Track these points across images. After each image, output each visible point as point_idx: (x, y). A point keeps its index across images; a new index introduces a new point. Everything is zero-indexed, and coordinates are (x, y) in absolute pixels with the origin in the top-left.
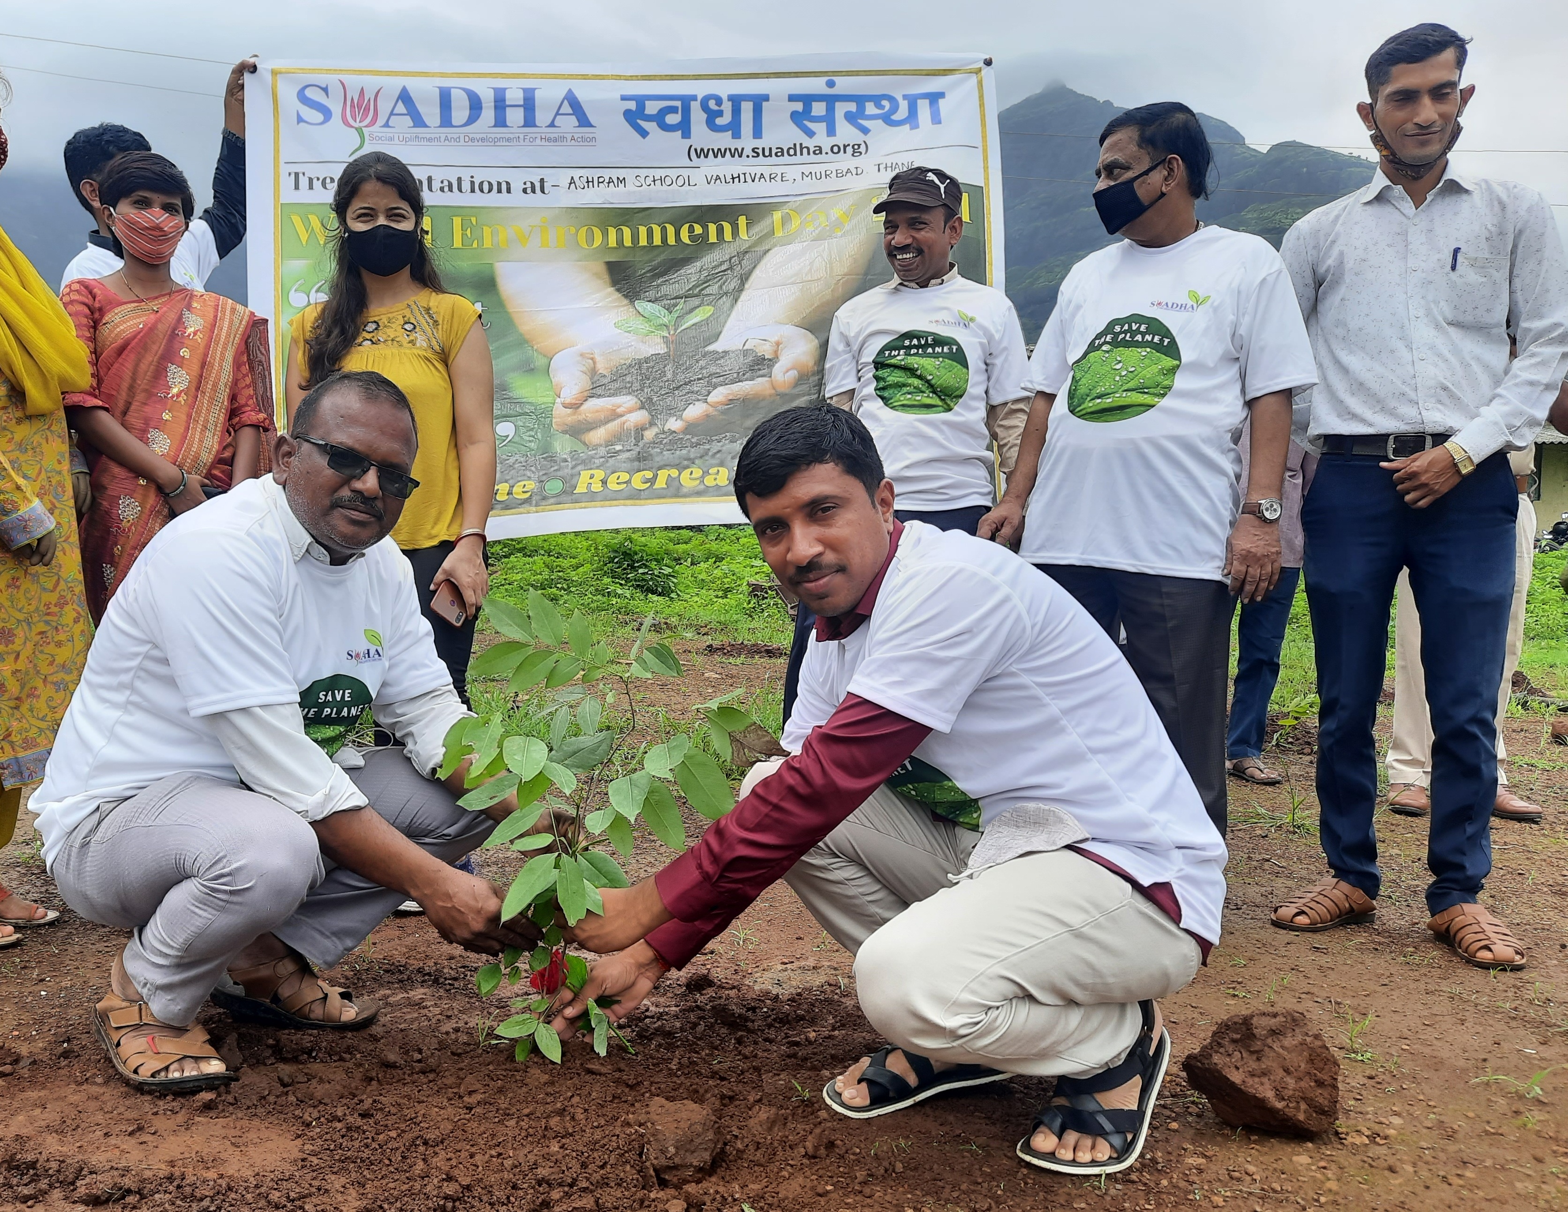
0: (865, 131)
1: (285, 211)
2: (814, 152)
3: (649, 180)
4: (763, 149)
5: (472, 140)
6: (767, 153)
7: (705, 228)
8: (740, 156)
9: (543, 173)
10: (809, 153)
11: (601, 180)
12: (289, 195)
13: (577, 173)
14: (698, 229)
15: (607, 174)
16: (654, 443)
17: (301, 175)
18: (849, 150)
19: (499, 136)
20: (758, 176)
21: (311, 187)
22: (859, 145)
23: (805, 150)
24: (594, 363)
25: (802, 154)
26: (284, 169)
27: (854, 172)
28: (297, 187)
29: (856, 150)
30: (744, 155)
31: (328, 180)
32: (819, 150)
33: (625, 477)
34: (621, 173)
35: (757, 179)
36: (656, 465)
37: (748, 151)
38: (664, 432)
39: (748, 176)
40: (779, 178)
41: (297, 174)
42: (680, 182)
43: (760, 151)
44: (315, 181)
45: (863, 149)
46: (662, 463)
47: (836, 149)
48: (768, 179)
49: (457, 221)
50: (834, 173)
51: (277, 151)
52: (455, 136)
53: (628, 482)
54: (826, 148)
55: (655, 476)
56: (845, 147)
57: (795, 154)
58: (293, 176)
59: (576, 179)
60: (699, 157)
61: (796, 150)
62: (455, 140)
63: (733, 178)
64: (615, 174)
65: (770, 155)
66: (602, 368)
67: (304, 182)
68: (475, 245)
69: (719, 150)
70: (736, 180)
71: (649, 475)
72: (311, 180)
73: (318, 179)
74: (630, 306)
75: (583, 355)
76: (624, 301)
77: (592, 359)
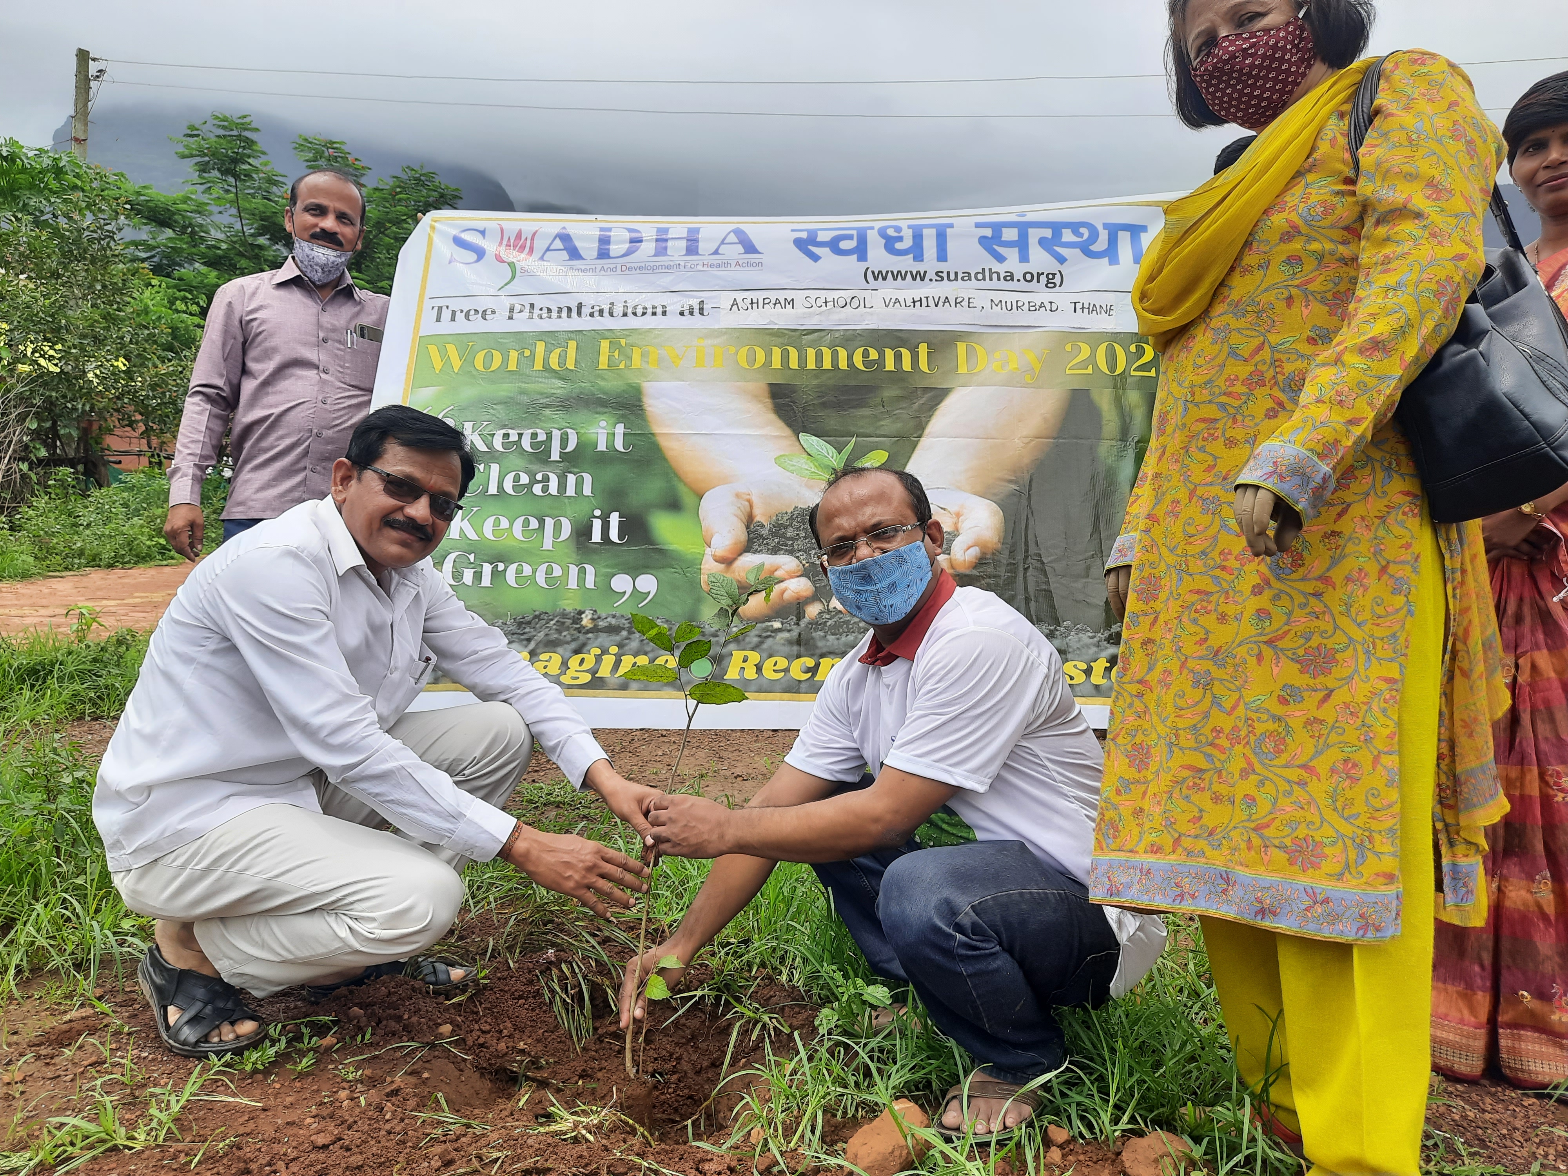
0: (1062, 260)
1: (423, 342)
2: (1005, 278)
3: (820, 302)
4: (948, 273)
5: (629, 269)
6: (952, 277)
7: (882, 355)
8: (922, 279)
9: (703, 295)
10: (999, 279)
11: (767, 301)
12: (429, 327)
13: (739, 296)
14: (874, 355)
15: (773, 295)
16: (817, 623)
17: (444, 308)
18: (1043, 279)
19: (657, 264)
20: (942, 300)
21: (453, 319)
22: (1054, 275)
23: (995, 276)
24: (751, 506)
25: (991, 279)
26: (428, 304)
27: (1048, 308)
28: (438, 320)
29: (1050, 284)
30: (927, 279)
31: (472, 312)
32: (1010, 277)
34: (789, 295)
35: (941, 304)
36: (818, 652)
37: (931, 274)
38: (828, 611)
39: (930, 299)
40: (965, 303)
41: (440, 308)
42: (855, 303)
43: (945, 275)
44: (458, 313)
45: (1057, 280)
46: (824, 650)
47: (1028, 277)
48: (953, 304)
49: (605, 345)
50: (1027, 305)
51: (423, 288)
52: (612, 266)
53: (786, 670)
54: (1018, 275)
55: (818, 665)
56: (1039, 275)
57: (984, 279)
58: (436, 309)
59: (739, 301)
60: (876, 279)
61: (984, 274)
62: (612, 270)
63: (914, 302)
64: (782, 295)
65: (956, 279)
66: (759, 517)
67: (446, 315)
68: (622, 366)
69: (899, 272)
70: (917, 304)
71: (810, 662)
72: (454, 312)
73: (462, 311)
74: (794, 438)
75: (738, 496)
76: (787, 431)
77: (749, 501)
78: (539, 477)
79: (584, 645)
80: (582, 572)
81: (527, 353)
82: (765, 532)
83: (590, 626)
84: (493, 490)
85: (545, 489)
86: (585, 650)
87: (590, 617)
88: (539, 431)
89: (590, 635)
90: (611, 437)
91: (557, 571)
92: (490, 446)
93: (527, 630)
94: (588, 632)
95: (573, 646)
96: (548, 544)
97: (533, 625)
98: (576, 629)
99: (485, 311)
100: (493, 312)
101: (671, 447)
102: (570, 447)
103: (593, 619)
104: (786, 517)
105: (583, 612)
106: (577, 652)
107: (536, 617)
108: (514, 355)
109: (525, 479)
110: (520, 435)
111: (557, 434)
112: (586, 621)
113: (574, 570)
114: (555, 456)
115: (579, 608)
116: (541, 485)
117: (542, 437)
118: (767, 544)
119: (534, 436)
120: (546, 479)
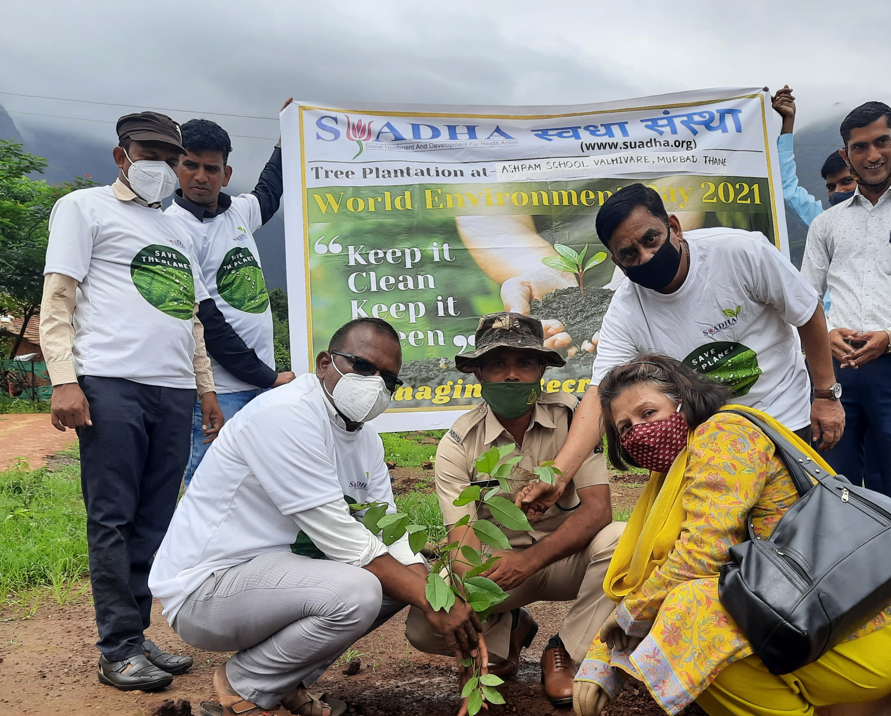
0: (694, 132)
1: (309, 193)
2: (664, 144)
3: (556, 165)
4: (631, 143)
5: (435, 146)
6: (633, 146)
7: (596, 195)
8: (616, 148)
10: (661, 145)
11: (524, 166)
12: (312, 183)
13: (507, 164)
14: (592, 196)
15: (527, 163)
16: (575, 359)
17: (320, 169)
18: (685, 145)
19: (453, 143)
20: (629, 159)
21: (327, 176)
22: (691, 142)
23: (658, 144)
24: (531, 290)
25: (656, 146)
26: (308, 166)
27: (692, 160)
28: (317, 177)
29: (689, 145)
30: (618, 148)
31: (339, 173)
32: (667, 144)
33: (558, 384)
34: (537, 162)
35: (628, 161)
36: (577, 376)
37: (621, 145)
39: (622, 159)
40: (643, 160)
41: (317, 169)
42: (577, 165)
43: (628, 144)
44: (330, 172)
45: (693, 145)
46: (581, 375)
47: (677, 144)
48: (636, 161)
49: (428, 193)
50: (679, 159)
51: (303, 154)
52: (424, 145)
53: (560, 388)
54: (671, 143)
55: (577, 384)
56: (683, 142)
57: (652, 146)
58: (314, 169)
59: (507, 167)
60: (588, 149)
61: (651, 142)
63: (613, 161)
64: (533, 163)
65: (635, 147)
66: (536, 296)
67: (322, 173)
68: (441, 206)
69: (602, 144)
70: (615, 162)
71: (572, 383)
72: (327, 172)
73: (332, 172)
74: (552, 247)
75: (522, 283)
76: (547, 244)
77: (529, 287)
78: (401, 278)
79: (443, 379)
80: (436, 335)
81: (380, 199)
82: (540, 306)
83: (445, 368)
84: (374, 288)
85: (406, 286)
86: (444, 383)
87: (444, 362)
88: (396, 250)
89: (445, 373)
90: (441, 252)
91: (421, 336)
92: (367, 260)
93: (408, 373)
94: (444, 371)
95: (437, 380)
96: (413, 319)
97: (411, 369)
98: (437, 370)
99: (347, 172)
100: (353, 173)
101: (479, 257)
102: (418, 259)
103: (446, 363)
104: (551, 296)
105: (440, 360)
106: (440, 384)
107: (412, 364)
108: (371, 201)
109: (392, 280)
110: (385, 253)
111: (408, 251)
112: (442, 365)
113: (430, 334)
114: (409, 265)
115: (437, 357)
116: (403, 283)
117: (399, 254)
118: (542, 313)
119: (394, 253)
120: (405, 280)
